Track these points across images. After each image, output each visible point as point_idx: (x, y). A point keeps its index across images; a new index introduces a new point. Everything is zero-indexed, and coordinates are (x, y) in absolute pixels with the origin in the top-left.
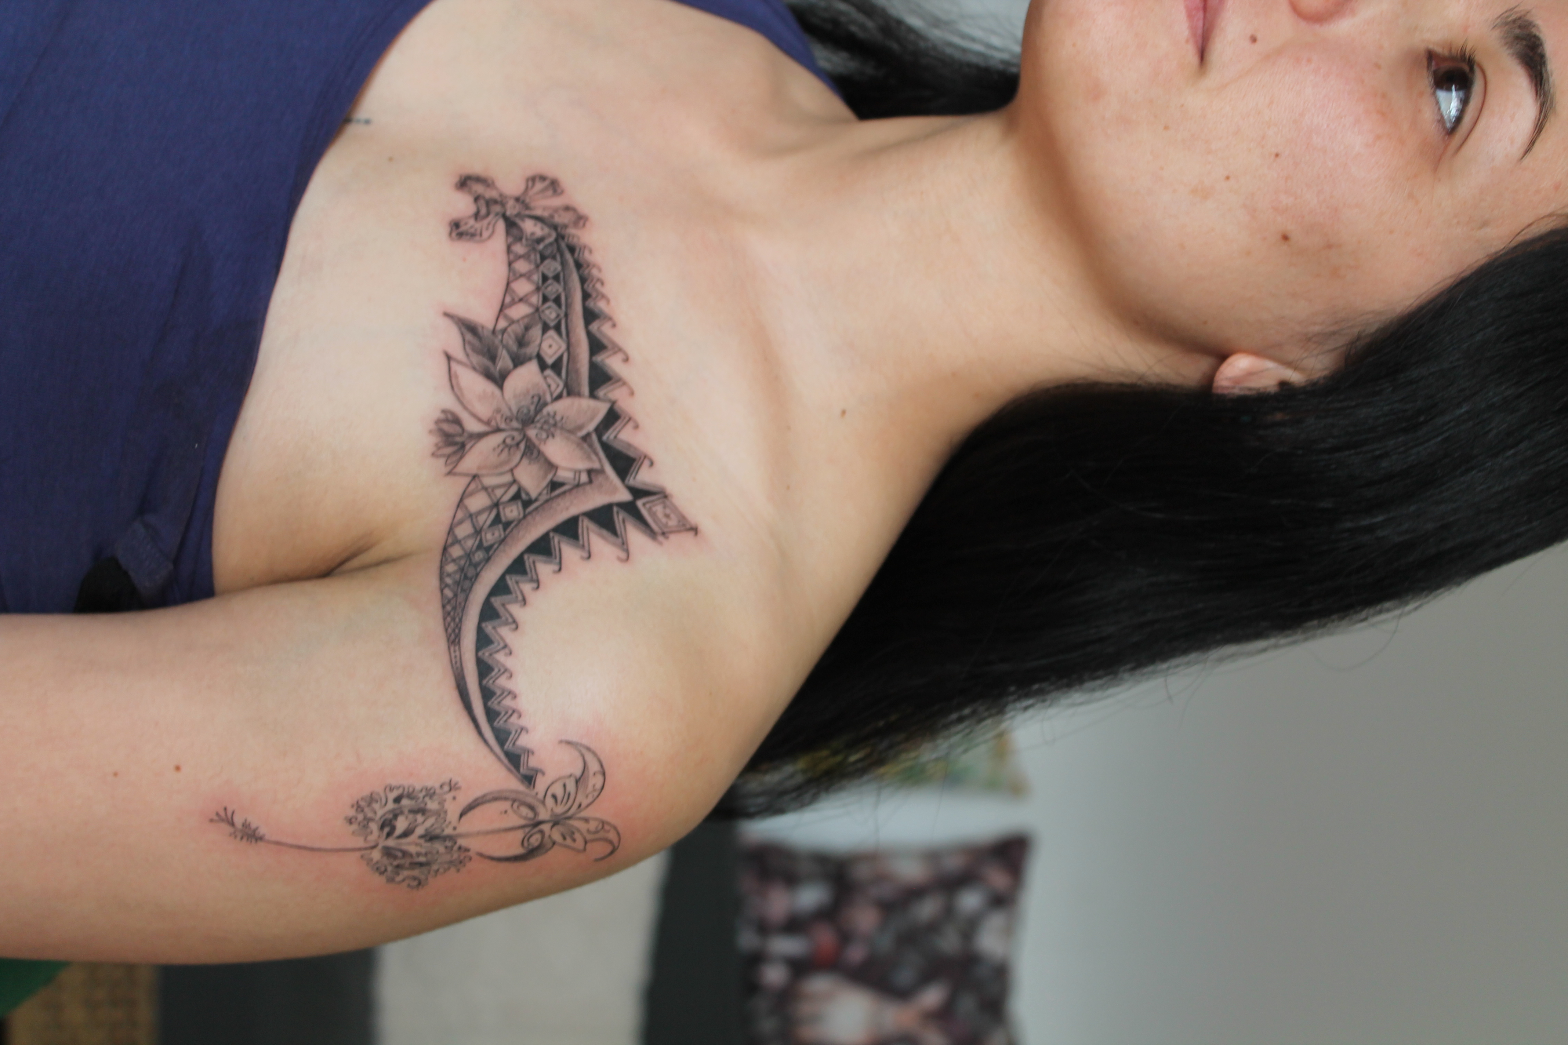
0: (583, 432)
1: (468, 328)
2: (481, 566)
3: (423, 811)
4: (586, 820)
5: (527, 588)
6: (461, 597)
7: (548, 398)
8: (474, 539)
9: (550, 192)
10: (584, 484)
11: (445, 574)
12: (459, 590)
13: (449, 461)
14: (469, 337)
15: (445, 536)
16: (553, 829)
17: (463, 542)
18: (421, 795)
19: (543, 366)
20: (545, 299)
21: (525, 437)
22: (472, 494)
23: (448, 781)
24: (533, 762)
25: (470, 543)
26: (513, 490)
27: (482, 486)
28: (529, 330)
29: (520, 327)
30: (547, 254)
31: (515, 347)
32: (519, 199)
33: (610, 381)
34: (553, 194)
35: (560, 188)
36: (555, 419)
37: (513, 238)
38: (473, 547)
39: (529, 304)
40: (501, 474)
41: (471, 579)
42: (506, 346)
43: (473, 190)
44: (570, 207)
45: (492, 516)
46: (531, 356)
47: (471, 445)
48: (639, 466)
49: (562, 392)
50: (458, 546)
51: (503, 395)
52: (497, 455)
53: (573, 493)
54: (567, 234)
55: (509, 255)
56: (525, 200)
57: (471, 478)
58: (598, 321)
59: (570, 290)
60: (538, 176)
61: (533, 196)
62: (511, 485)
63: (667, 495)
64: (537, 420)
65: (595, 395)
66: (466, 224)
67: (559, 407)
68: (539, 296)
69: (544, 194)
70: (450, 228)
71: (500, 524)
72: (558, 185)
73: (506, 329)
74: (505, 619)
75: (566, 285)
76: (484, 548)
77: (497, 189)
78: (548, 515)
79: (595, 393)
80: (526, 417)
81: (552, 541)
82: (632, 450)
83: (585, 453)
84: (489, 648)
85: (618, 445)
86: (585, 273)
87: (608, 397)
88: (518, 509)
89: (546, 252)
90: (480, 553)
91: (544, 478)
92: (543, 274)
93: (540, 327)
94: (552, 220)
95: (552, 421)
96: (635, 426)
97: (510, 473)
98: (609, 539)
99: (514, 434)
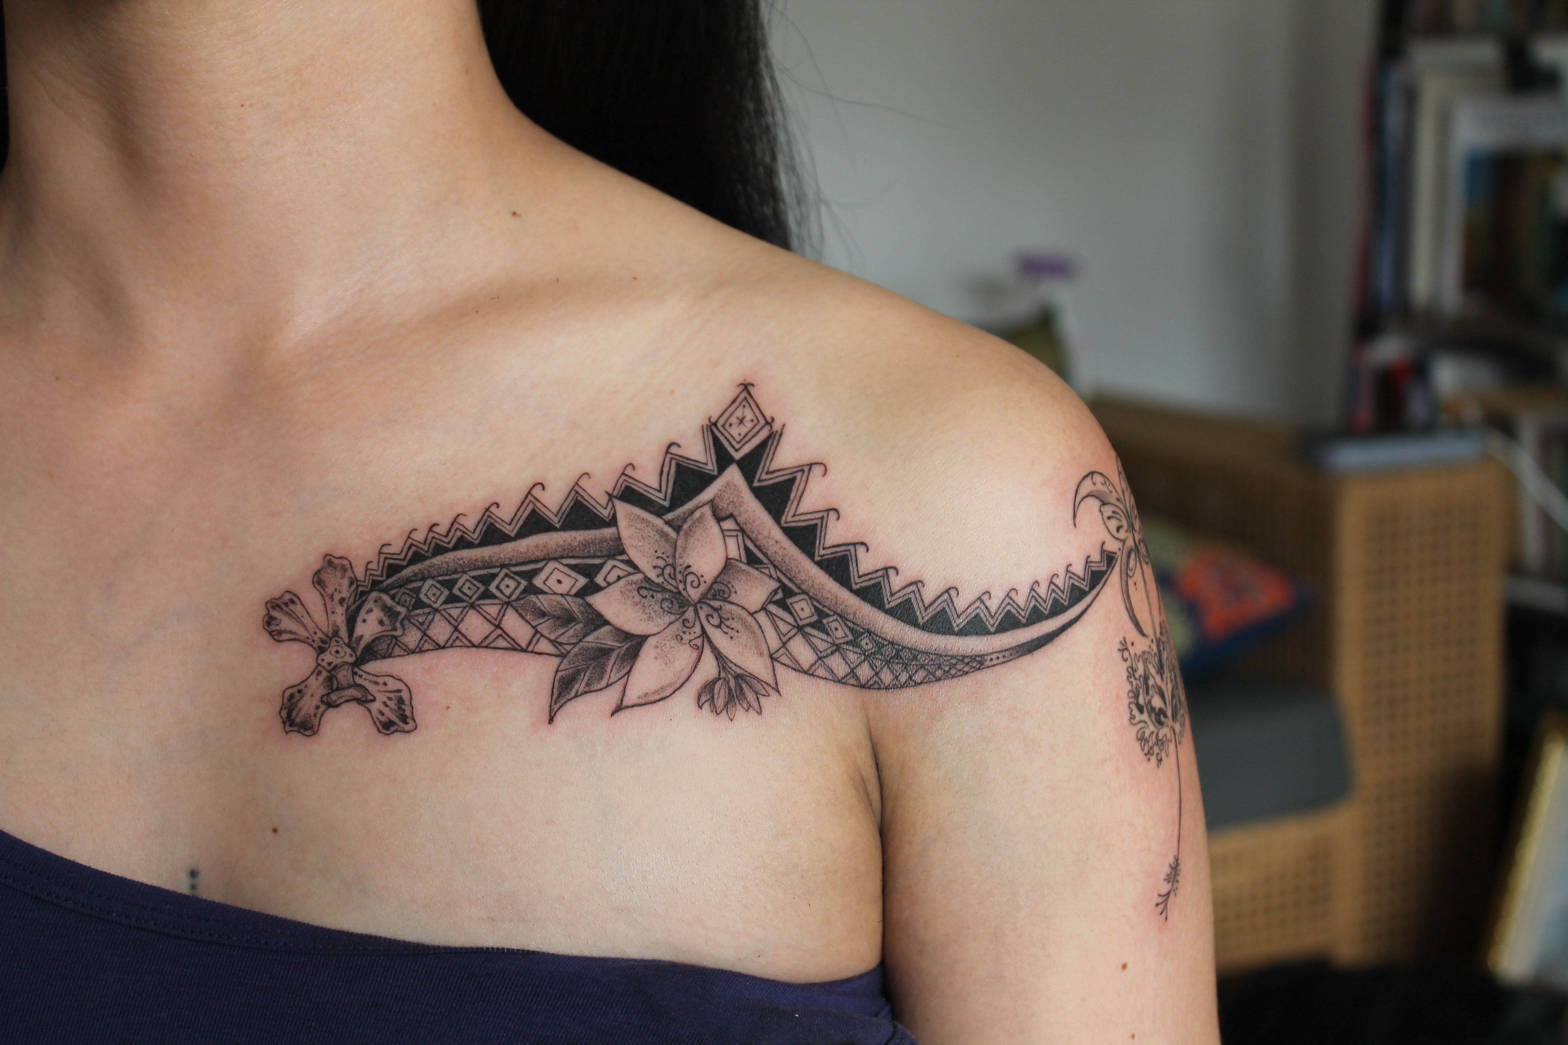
0: (668, 529)
1: (563, 690)
2: (878, 640)
3: (1145, 680)
4: (1123, 493)
5: (896, 582)
6: (922, 658)
7: (639, 577)
8: (848, 652)
9: (297, 608)
10: (737, 524)
11: (895, 683)
12: (914, 663)
13: (763, 692)
14: (580, 686)
15: (849, 688)
17: (851, 666)
18: (1133, 683)
19: (593, 588)
20: (487, 595)
21: (699, 602)
22: (795, 661)
23: (1120, 655)
24: (1095, 556)
25: (852, 657)
26: (773, 608)
27: (781, 648)
28: (544, 612)
29: (541, 624)
30: (411, 600)
31: (576, 627)
32: (320, 647)
33: (580, 502)
34: (297, 604)
35: (283, 596)
36: (662, 567)
37: (393, 648)
38: (857, 653)
39: (501, 615)
40: (760, 627)
41: (898, 651)
42: (579, 638)
43: (312, 712)
44: (315, 581)
45: (814, 632)
46: (582, 606)
47: (733, 667)
48: (684, 460)
49: (622, 561)
50: (859, 672)
51: (654, 635)
52: (737, 634)
53: (753, 536)
54: (367, 578)
55: (425, 651)
56: (318, 640)
57: (775, 663)
58: (498, 526)
59: (460, 565)
60: (268, 628)
61: (308, 631)
62: (769, 614)
63: (709, 424)
64: (672, 589)
65: (610, 520)
66: (382, 714)
67: (645, 563)
68: (484, 604)
69: (300, 617)
70: (396, 733)
71: (821, 622)
72: (276, 599)
73: (551, 641)
74: (944, 605)
75: (455, 572)
76: (856, 638)
77: (306, 680)
78: (792, 565)
79: (607, 520)
80: (675, 602)
81: (826, 557)
82: (666, 469)
83: (696, 526)
84: (984, 619)
85: (667, 487)
86: (426, 548)
87: (608, 504)
88: (797, 602)
89: (408, 602)
90: (863, 643)
91: (748, 573)
92: (446, 602)
93: (533, 598)
94: (346, 601)
95: (668, 570)
96: (629, 468)
97: (755, 615)
98: (801, 488)
99: (702, 615)
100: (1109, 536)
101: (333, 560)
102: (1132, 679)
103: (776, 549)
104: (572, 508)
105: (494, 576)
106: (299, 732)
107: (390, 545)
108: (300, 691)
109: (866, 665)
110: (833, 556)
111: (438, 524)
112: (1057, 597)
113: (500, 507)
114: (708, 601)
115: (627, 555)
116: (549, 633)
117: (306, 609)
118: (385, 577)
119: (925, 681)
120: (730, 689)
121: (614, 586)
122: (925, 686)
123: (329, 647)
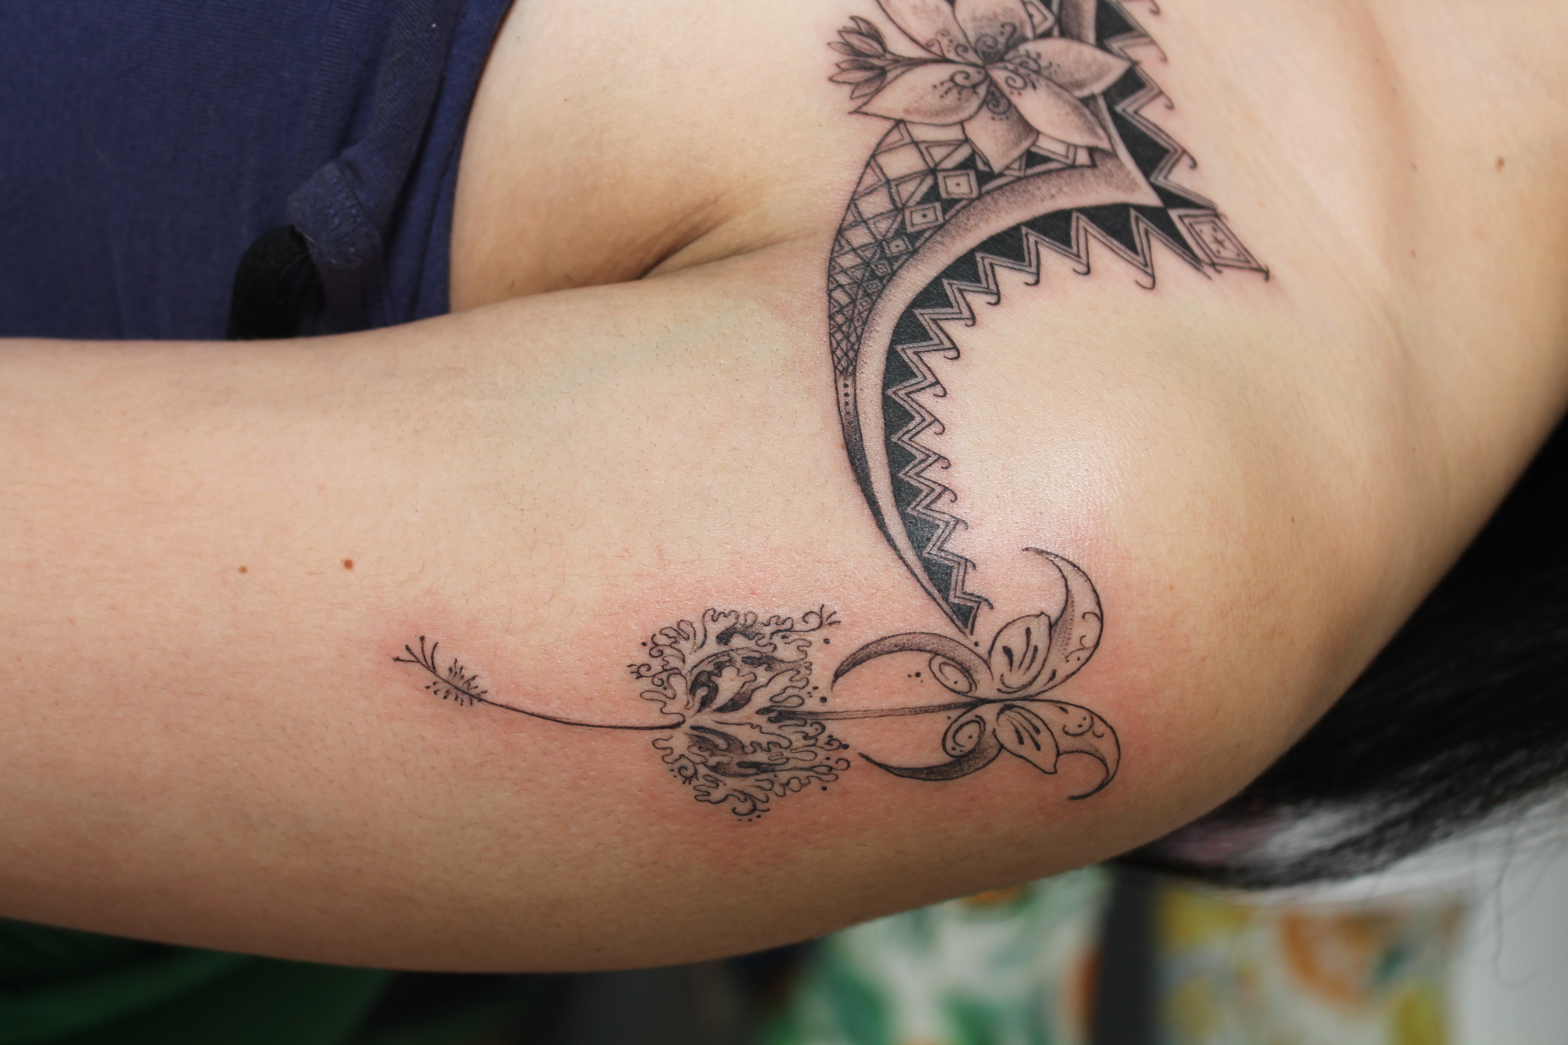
0: (1085, 92)
2: (900, 262)
3: (768, 661)
4: (1062, 706)
6: (862, 305)
7: (1029, 33)
8: (890, 221)
10: (1083, 166)
11: (838, 269)
12: (861, 293)
13: (857, 93)
15: (841, 212)
16: (1003, 718)
17: (871, 222)
18: (767, 630)
21: (987, 77)
22: (890, 150)
23: (816, 609)
24: (974, 584)
25: (883, 226)
26: (963, 153)
36: (1039, 62)
38: (888, 232)
40: (943, 126)
41: (881, 279)
45: (925, 188)
47: (896, 73)
48: (1173, 161)
49: (1052, 29)
51: (955, 14)
52: (939, 96)
53: (1064, 175)
57: (893, 123)
62: (960, 144)
63: (1218, 211)
65: (1105, 45)
71: (937, 201)
74: (936, 341)
76: (908, 235)
78: (1020, 199)
79: (1105, 43)
80: (991, 51)
81: (1025, 239)
83: (1084, 122)
87: (1125, 53)
90: (899, 242)
91: (1017, 144)
95: (1033, 65)
97: (959, 127)
98: (1122, 253)
99: (970, 70)
100: (1000, 626)
109: (869, 240)
115: (1059, 38)
120: (868, 56)
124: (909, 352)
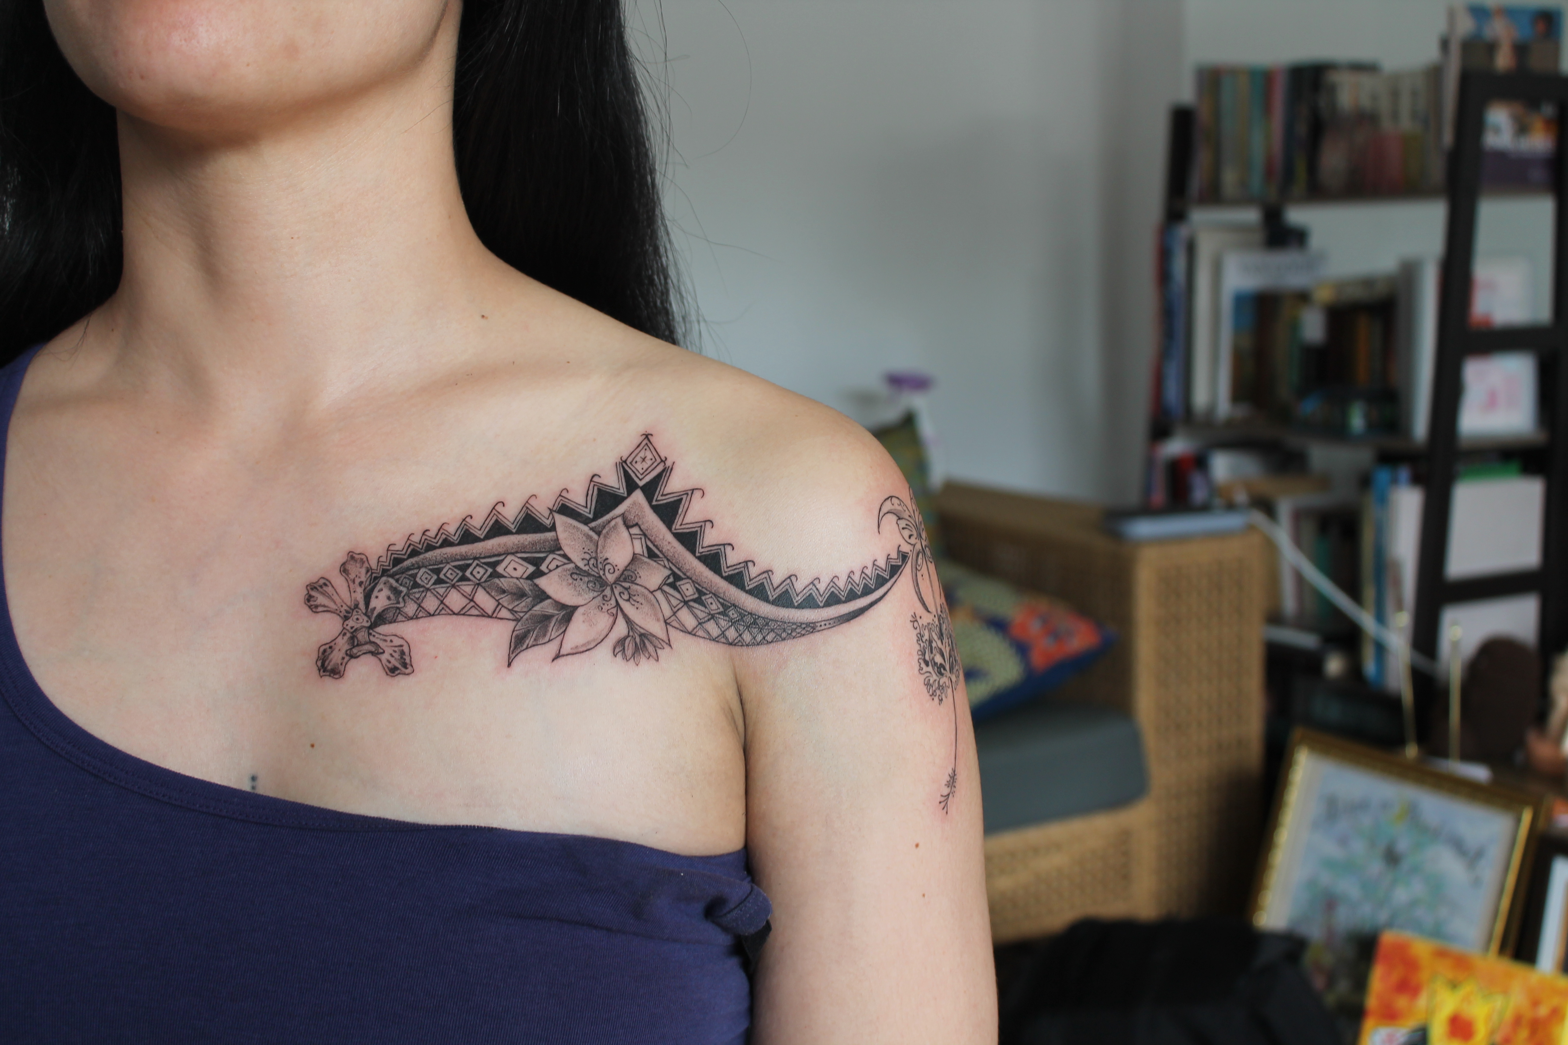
0: (592, 533)
1: (518, 644)
2: (741, 611)
3: (930, 643)
5: (754, 571)
6: (772, 624)
7: (571, 566)
8: (720, 620)
9: (329, 589)
10: (641, 530)
11: (753, 641)
12: (766, 628)
13: (660, 646)
14: (530, 641)
15: (721, 645)
17: (722, 629)
19: (539, 574)
20: (464, 579)
21: (615, 583)
22: (682, 625)
23: (912, 624)
24: (893, 555)
25: (723, 623)
26: (666, 588)
27: (672, 616)
28: (504, 590)
29: (502, 598)
30: (410, 582)
31: (527, 600)
32: (345, 616)
33: (530, 515)
34: (328, 586)
35: (318, 581)
36: (588, 559)
37: (397, 616)
38: (726, 620)
39: (474, 592)
40: (658, 601)
41: (755, 619)
42: (529, 608)
43: (339, 662)
44: (342, 570)
45: (696, 605)
46: (531, 586)
47: (639, 628)
48: (603, 486)
49: (559, 555)
50: (727, 633)
51: (582, 606)
52: (641, 605)
53: (653, 539)
54: (379, 567)
55: (419, 618)
56: (344, 611)
57: (668, 626)
58: (471, 531)
59: (445, 558)
60: (308, 604)
61: (337, 605)
62: (664, 592)
63: (621, 461)
64: (595, 574)
65: (551, 527)
66: (389, 662)
67: (577, 557)
68: (462, 585)
69: (331, 595)
70: (399, 676)
71: (701, 599)
72: (315, 583)
73: (509, 610)
74: (788, 587)
75: (441, 562)
76: (725, 610)
77: (335, 639)
78: (680, 559)
79: (549, 527)
80: (597, 583)
81: (704, 553)
82: (590, 492)
83: (612, 532)
84: (816, 598)
85: (591, 505)
86: (420, 546)
87: (549, 516)
88: (683, 584)
89: (408, 584)
90: (730, 613)
91: (649, 564)
92: (434, 584)
93: (496, 580)
94: (364, 583)
95: (592, 562)
96: (565, 491)
97: (654, 593)
98: (686, 506)
99: (617, 592)
100: (904, 541)
101: (354, 555)
102: (921, 642)
103: (668, 548)
104: (524, 518)
105: (469, 566)
106: (330, 676)
107: (395, 544)
108: (331, 647)
109: (732, 629)
110: (709, 553)
111: (428, 530)
112: (867, 583)
113: (473, 518)
114: (620, 583)
115: (563, 551)
116: (508, 605)
117: (335, 590)
118: (391, 567)
119: (774, 640)
120: (636, 644)
121: (554, 572)
122: (774, 644)
123: (351, 616)
124: (797, 599)
